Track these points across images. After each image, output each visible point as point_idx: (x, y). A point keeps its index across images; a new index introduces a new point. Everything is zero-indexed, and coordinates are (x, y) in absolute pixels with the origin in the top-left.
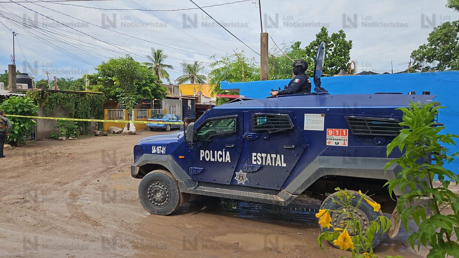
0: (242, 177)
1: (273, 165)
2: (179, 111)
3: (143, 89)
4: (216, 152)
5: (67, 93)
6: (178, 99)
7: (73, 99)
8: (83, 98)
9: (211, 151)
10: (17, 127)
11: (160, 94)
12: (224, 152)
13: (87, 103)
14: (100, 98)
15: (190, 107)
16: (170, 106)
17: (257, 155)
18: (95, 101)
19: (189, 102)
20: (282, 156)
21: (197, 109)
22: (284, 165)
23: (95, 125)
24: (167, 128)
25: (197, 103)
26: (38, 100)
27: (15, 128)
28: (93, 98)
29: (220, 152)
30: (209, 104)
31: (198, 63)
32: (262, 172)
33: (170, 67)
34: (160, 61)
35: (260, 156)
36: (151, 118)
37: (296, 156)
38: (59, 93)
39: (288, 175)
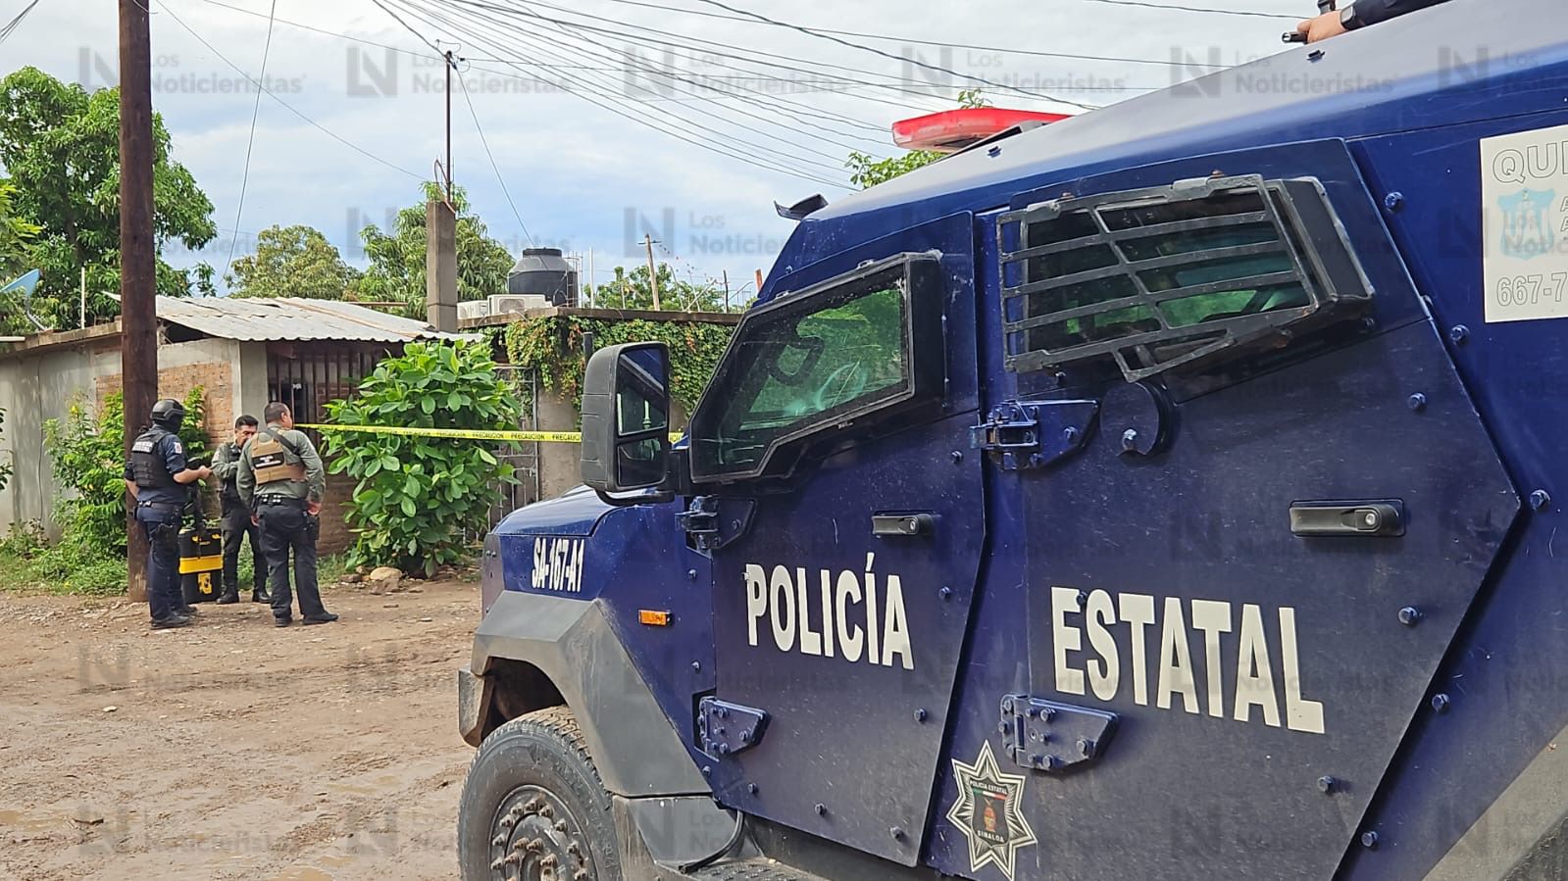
0: (998, 804)
1: (1216, 709)
4: (825, 575)
5: (677, 323)
7: (706, 353)
9: (801, 572)
10: (412, 487)
12: (870, 579)
17: (1083, 602)
20: (1287, 615)
22: (1308, 717)
26: (545, 359)
27: (405, 491)
29: (848, 581)
32: (1124, 771)
35: (1110, 619)
37: (1414, 622)
38: (638, 322)
39: (1352, 833)
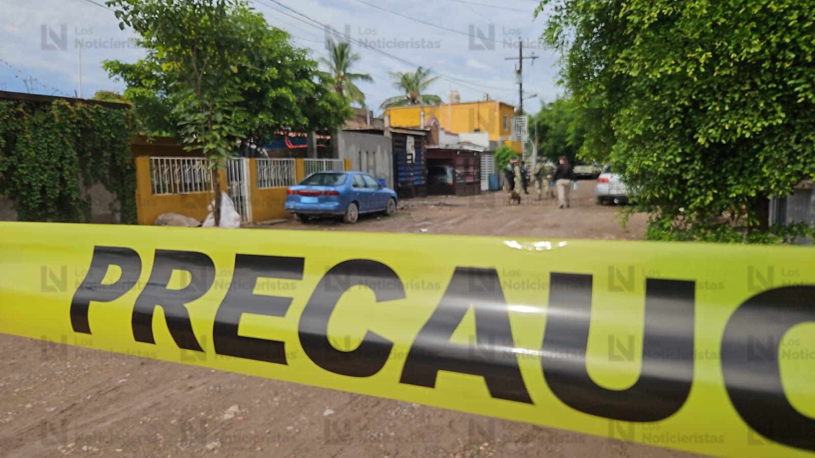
2: (384, 164)
3: (273, 94)
6: (380, 132)
8: (39, 118)
11: (327, 113)
13: (56, 134)
14: (113, 120)
15: (412, 154)
16: (360, 152)
18: (93, 130)
19: (410, 142)
21: (429, 162)
23: (109, 212)
24: (347, 212)
25: (428, 143)
28: (84, 116)
30: (456, 147)
31: (423, 71)
33: (366, 77)
34: (346, 66)
36: (303, 183)
